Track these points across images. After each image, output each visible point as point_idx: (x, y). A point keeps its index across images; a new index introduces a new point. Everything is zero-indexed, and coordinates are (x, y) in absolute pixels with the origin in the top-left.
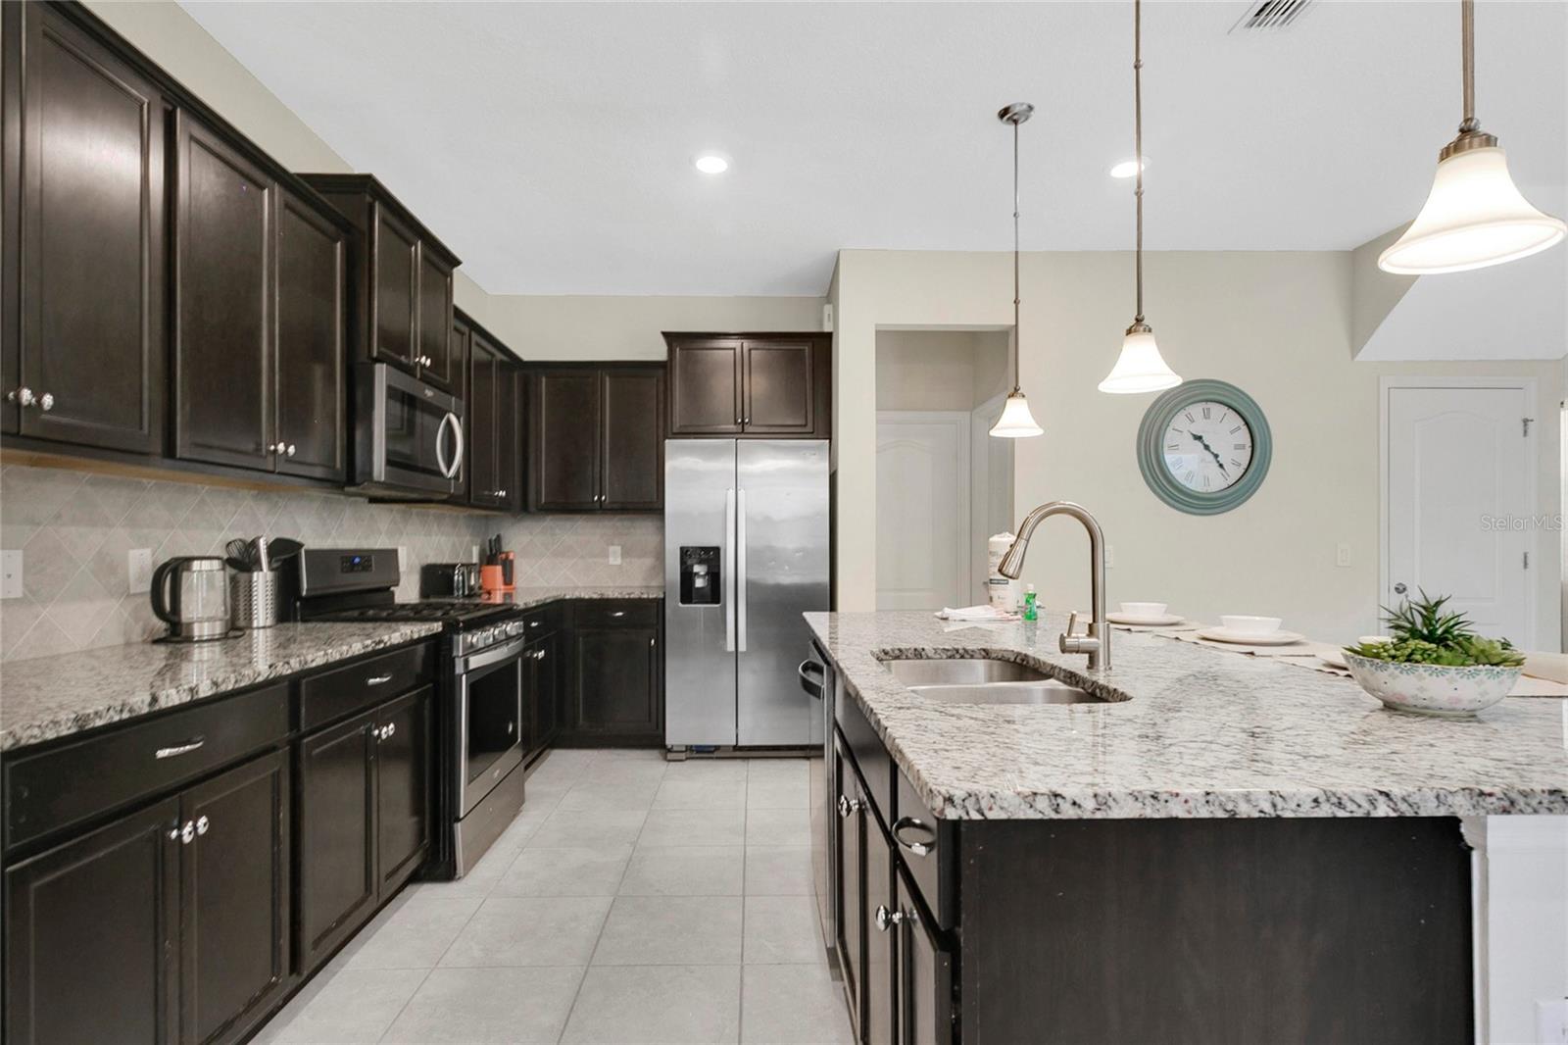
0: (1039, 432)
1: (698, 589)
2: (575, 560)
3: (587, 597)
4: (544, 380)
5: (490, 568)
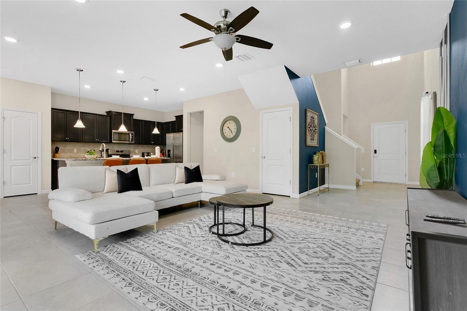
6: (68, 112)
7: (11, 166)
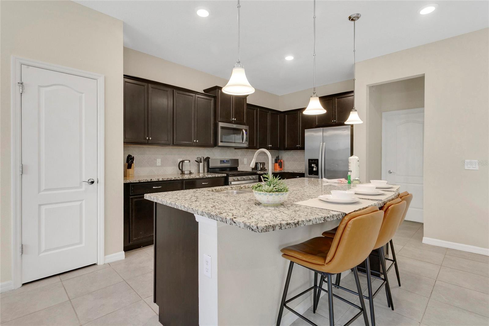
0: (362, 122)
1: (314, 171)
2: (298, 162)
3: (290, 172)
4: (286, 116)
5: (276, 164)
6: (150, 85)
7: (40, 205)
